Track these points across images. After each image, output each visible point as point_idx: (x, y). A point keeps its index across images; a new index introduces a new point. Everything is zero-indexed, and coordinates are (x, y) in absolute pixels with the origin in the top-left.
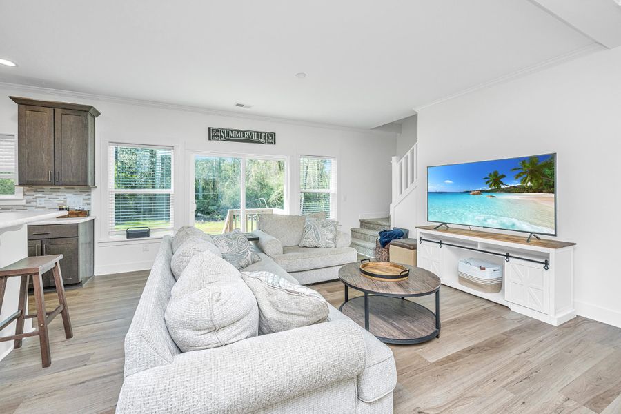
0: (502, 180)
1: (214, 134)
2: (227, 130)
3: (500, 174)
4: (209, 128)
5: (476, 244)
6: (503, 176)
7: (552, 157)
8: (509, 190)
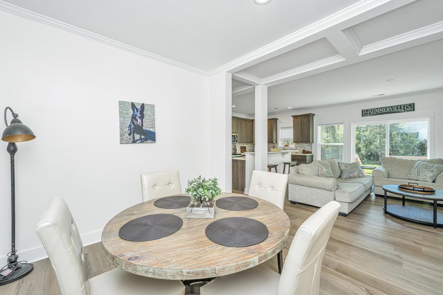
1: (365, 113)
2: (373, 109)
4: (362, 110)
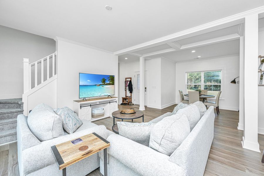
0: (105, 81)
3: (105, 79)
5: (96, 103)
6: (106, 80)
7: (114, 76)
8: (107, 84)
